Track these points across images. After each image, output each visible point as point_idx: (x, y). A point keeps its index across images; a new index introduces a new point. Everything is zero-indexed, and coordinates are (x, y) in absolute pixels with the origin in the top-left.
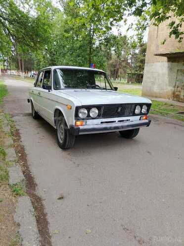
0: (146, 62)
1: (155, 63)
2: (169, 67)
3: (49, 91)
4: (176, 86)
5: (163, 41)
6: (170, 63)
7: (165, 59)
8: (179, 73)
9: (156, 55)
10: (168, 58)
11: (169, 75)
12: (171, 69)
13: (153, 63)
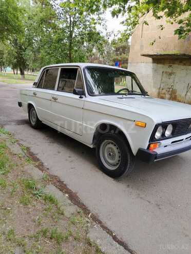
0: (129, 61)
1: (140, 64)
2: (153, 69)
3: (82, 98)
4: (161, 88)
5: (153, 42)
6: (155, 64)
7: (150, 60)
8: (165, 75)
9: (144, 55)
10: (153, 59)
11: (154, 76)
12: (155, 70)
13: (137, 63)
